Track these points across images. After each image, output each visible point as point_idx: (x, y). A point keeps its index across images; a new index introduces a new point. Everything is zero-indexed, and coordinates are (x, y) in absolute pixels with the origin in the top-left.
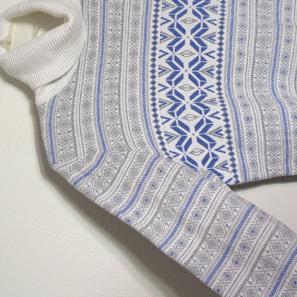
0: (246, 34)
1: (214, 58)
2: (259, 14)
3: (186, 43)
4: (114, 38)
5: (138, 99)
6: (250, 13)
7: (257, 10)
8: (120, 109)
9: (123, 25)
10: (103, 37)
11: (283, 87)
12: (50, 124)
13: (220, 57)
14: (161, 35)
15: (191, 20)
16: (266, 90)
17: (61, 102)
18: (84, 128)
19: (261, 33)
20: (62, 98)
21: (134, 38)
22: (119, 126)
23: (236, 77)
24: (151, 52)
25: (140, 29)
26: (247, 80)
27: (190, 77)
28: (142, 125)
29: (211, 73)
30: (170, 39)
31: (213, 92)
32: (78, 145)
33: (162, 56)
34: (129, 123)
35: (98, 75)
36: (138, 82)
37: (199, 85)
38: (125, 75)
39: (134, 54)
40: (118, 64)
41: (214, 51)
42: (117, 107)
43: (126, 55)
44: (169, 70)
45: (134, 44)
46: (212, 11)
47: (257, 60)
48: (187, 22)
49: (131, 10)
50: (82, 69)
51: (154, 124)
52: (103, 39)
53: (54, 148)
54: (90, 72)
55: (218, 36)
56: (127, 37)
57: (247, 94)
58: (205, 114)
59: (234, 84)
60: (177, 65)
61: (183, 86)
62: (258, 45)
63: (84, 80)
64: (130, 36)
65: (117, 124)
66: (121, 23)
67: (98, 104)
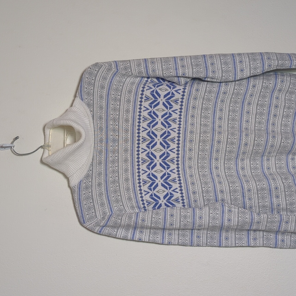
0: (194, 137)
1: (174, 153)
2: (202, 122)
3: (157, 143)
4: (114, 141)
5: (130, 179)
6: (197, 123)
7: (201, 120)
8: (119, 186)
9: (119, 132)
10: (107, 140)
11: (217, 168)
12: (80, 199)
13: (178, 152)
14: (142, 138)
15: (160, 129)
16: (206, 170)
17: (84, 184)
18: (99, 199)
19: (202, 137)
20: (85, 181)
21: (126, 141)
22: (119, 197)
23: (188, 163)
24: (137, 149)
25: (129, 134)
26: (195, 165)
27: (161, 165)
28: (133, 196)
29: (173, 162)
30: (148, 141)
31: (175, 173)
32: (96, 210)
33: (143, 152)
34: (126, 195)
35: (105, 164)
36: (129, 169)
37: (166, 169)
38: (121, 164)
39: (126, 150)
40: (117, 157)
41: (174, 149)
42: (118, 185)
43: (121, 152)
44: (147, 161)
45: (126, 144)
46: (173, 122)
47: (200, 153)
48: (158, 130)
49: (124, 122)
50: (95, 162)
51: (140, 195)
52: (107, 141)
53: (83, 214)
54: (100, 163)
55: (177, 139)
56: (121, 140)
57: (195, 174)
58: (169, 190)
59: (187, 167)
60: (152, 157)
61: (157, 170)
62: (201, 144)
63: (97, 169)
64: (123, 139)
65: (118, 196)
66: (118, 131)
67: (106, 184)
